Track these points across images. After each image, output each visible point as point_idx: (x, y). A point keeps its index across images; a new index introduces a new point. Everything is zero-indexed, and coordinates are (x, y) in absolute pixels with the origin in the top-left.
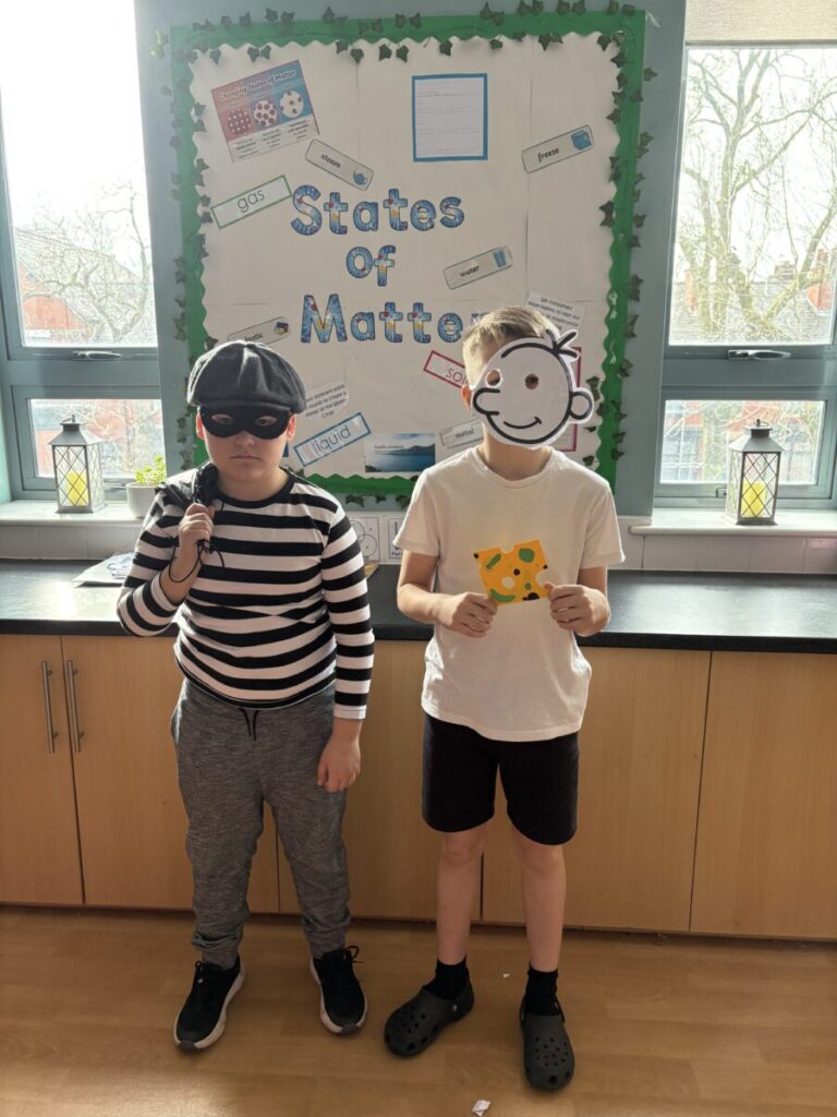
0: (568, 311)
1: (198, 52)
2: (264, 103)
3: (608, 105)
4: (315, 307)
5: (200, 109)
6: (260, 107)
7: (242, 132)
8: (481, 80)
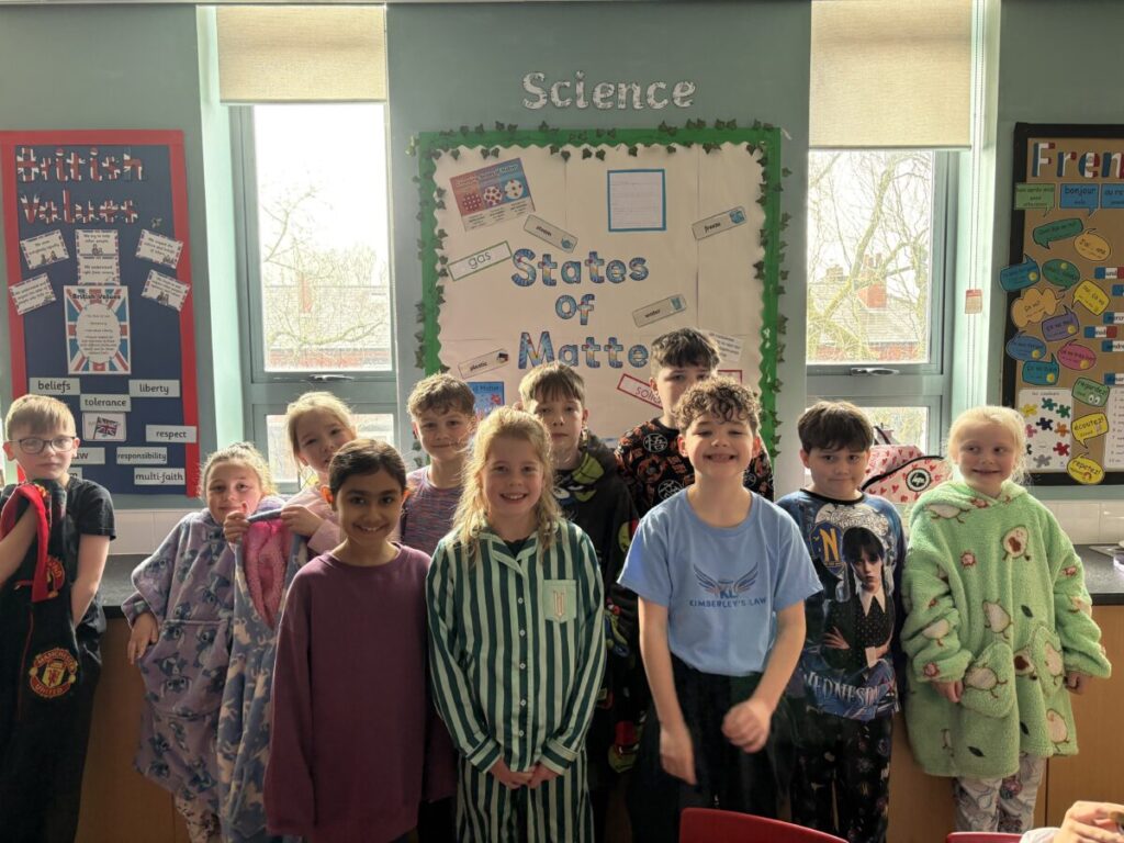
1: (442, 152)
2: (492, 188)
3: (757, 193)
4: (530, 342)
5: (441, 192)
6: (489, 192)
7: (474, 210)
8: (660, 174)
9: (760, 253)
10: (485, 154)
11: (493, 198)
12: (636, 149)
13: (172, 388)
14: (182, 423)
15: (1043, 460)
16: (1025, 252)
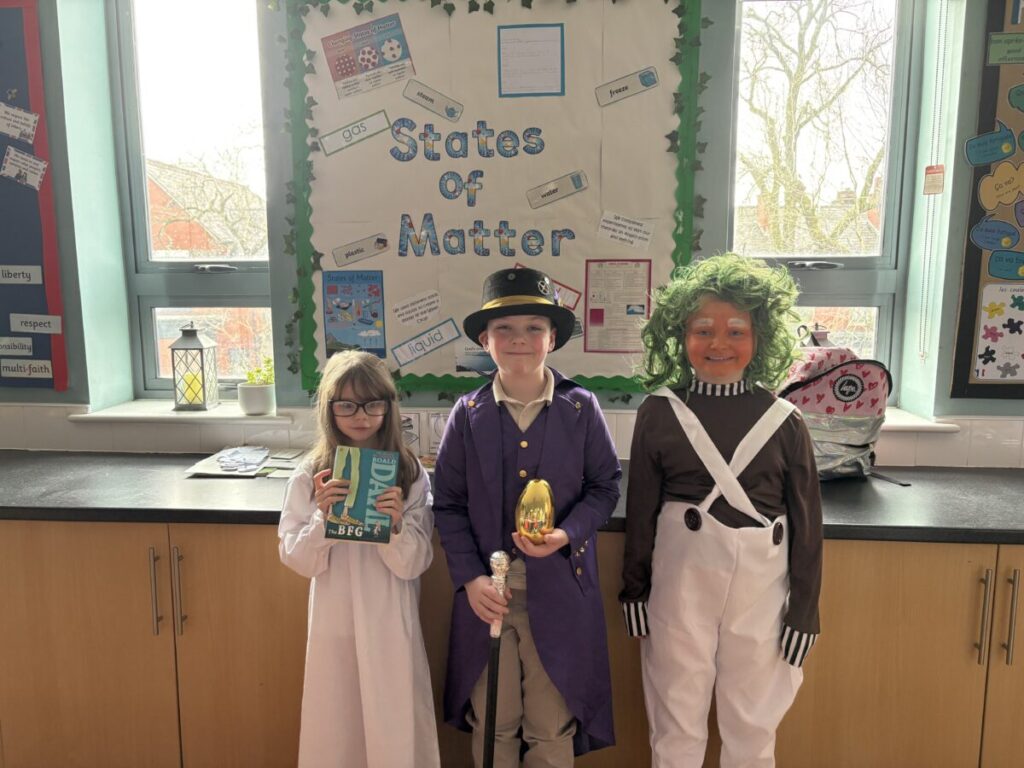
0: (638, 227)
1: (310, 6)
2: (367, 49)
3: (672, 50)
4: (411, 225)
5: (311, 55)
6: (364, 53)
7: (347, 74)
8: (559, 28)
9: (675, 122)
10: (358, 9)
11: (369, 60)
12: (530, 1)
13: (34, 274)
14: (46, 312)
15: (1008, 369)
16: (997, 118)
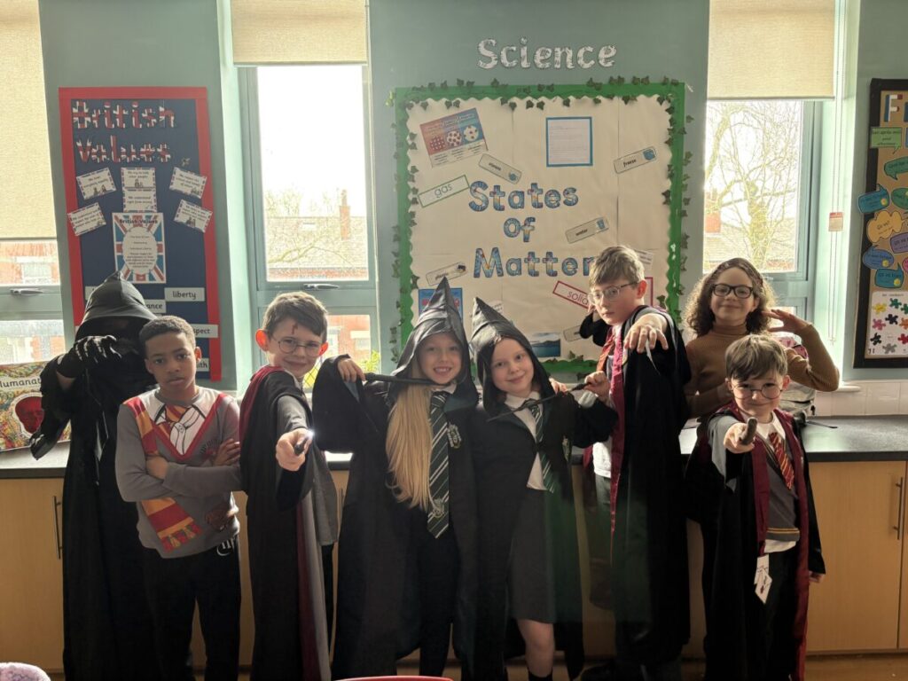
0: (644, 255)
1: (414, 103)
2: (454, 133)
3: (666, 137)
4: (483, 256)
5: (413, 136)
7: (439, 150)
8: (588, 120)
9: (668, 185)
10: (448, 105)
11: (454, 140)
12: (569, 101)
13: (198, 294)
14: (206, 322)
15: (890, 348)
16: (878, 182)
